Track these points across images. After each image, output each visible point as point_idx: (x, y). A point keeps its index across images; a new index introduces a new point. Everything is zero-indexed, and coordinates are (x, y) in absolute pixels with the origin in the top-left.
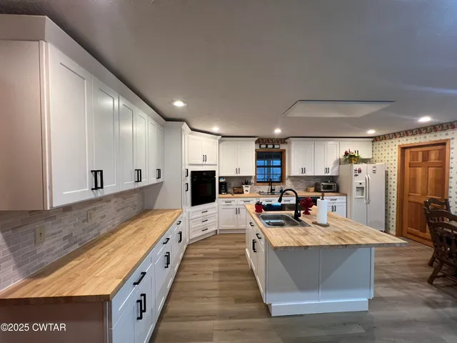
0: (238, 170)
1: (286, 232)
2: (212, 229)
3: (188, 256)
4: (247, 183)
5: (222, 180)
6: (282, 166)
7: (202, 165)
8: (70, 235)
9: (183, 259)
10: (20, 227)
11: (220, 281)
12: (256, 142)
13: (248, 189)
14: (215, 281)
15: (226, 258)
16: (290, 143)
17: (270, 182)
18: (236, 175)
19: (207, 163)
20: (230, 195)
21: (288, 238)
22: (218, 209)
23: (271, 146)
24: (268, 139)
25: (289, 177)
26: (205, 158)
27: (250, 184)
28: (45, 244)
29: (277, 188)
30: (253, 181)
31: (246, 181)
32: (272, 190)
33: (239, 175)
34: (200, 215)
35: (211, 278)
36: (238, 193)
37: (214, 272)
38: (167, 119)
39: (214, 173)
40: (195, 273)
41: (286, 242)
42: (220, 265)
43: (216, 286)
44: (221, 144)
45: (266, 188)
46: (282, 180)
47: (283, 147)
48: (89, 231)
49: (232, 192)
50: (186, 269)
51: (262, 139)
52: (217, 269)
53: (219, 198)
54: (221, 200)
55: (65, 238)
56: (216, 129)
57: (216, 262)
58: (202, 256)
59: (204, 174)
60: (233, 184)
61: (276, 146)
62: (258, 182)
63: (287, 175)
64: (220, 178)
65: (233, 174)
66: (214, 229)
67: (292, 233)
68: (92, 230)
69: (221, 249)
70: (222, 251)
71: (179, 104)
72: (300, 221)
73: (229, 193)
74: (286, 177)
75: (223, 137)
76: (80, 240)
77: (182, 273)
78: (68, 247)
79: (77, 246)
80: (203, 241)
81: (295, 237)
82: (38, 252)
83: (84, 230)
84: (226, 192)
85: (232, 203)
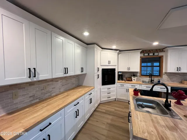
0: (129, 69)
1: (152, 120)
2: (113, 98)
3: (98, 109)
4: (134, 76)
5: (120, 73)
6: (160, 67)
7: (108, 66)
8: (34, 96)
9: (95, 111)
10: (4, 92)
11: (109, 130)
12: (141, 53)
13: (135, 79)
14: (107, 130)
15: (116, 116)
16: (167, 51)
17: (151, 76)
18: (128, 71)
19: (111, 64)
20: (124, 81)
21: (152, 129)
22: (117, 88)
23: (152, 54)
24: (149, 50)
25: (166, 73)
26: (109, 62)
27: (136, 76)
28: (19, 99)
29: (156, 80)
30: (139, 74)
31: (134, 74)
32: (151, 80)
33: (129, 71)
34: (107, 90)
35: (104, 127)
36: (129, 81)
37: (107, 123)
38: (88, 44)
39: (114, 69)
40: (98, 120)
41: (149, 133)
42: (112, 120)
43: (105, 132)
44: (119, 55)
45: (147, 79)
46: (160, 75)
47: (161, 54)
48: (44, 94)
49: (126, 80)
50: (95, 116)
51: (146, 51)
52: (109, 121)
53: (117, 82)
54: (118, 83)
55: (30, 97)
56: (114, 47)
57: (110, 117)
58: (104, 111)
59: (109, 70)
60: (127, 76)
61: (155, 54)
62: (142, 75)
63: (164, 71)
64: (119, 72)
65: (126, 70)
66: (114, 98)
67: (158, 123)
68: (47, 93)
69: (115, 110)
70: (115, 111)
71: (86, 34)
72: (170, 110)
73: (124, 80)
74: (163, 73)
75: (120, 51)
76: (40, 97)
77: (91, 118)
78: (32, 100)
79: (38, 100)
80: (108, 103)
81: (160, 129)
82: (14, 102)
83: (42, 93)
84: (122, 79)
85: (125, 86)
